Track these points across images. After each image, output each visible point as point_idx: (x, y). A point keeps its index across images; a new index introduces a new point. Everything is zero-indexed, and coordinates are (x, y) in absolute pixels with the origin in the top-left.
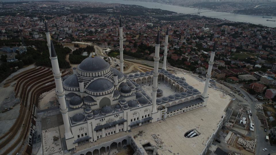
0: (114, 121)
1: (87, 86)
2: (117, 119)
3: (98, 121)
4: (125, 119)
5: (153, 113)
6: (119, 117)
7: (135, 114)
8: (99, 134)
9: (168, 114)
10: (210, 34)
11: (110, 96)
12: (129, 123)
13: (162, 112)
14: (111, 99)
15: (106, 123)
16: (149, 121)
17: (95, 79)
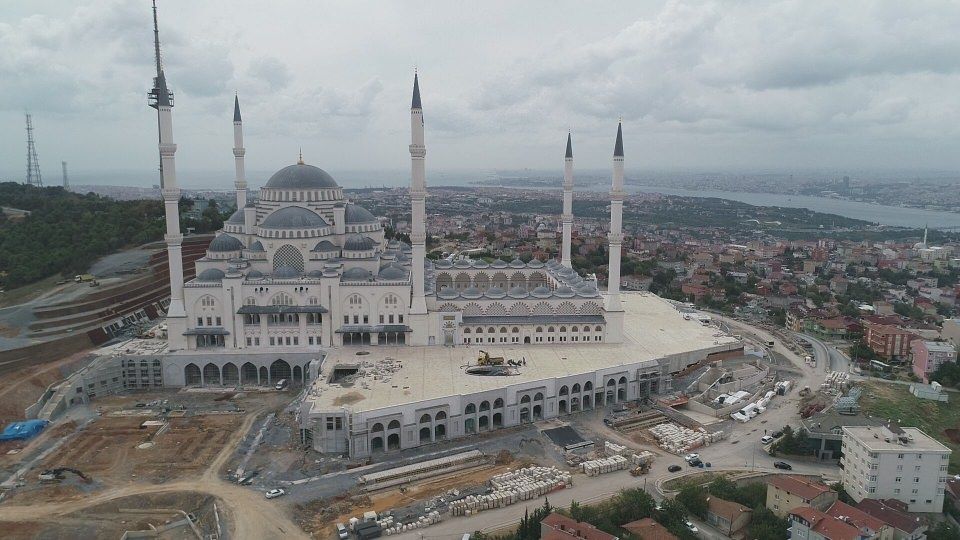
0: (294, 304)
1: (262, 220)
2: (301, 301)
3: (250, 291)
4: (326, 307)
5: (412, 311)
6: (307, 296)
7: (355, 300)
8: (253, 331)
9: (467, 331)
10: (950, 268)
11: (304, 246)
12: (338, 324)
13: (445, 318)
14: (306, 255)
15: (271, 304)
16: (401, 338)
17: (283, 205)
